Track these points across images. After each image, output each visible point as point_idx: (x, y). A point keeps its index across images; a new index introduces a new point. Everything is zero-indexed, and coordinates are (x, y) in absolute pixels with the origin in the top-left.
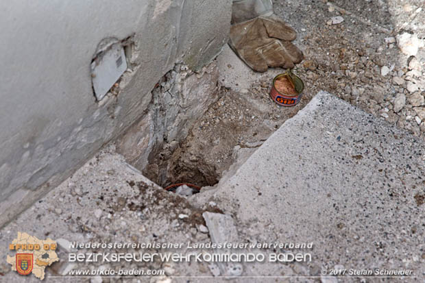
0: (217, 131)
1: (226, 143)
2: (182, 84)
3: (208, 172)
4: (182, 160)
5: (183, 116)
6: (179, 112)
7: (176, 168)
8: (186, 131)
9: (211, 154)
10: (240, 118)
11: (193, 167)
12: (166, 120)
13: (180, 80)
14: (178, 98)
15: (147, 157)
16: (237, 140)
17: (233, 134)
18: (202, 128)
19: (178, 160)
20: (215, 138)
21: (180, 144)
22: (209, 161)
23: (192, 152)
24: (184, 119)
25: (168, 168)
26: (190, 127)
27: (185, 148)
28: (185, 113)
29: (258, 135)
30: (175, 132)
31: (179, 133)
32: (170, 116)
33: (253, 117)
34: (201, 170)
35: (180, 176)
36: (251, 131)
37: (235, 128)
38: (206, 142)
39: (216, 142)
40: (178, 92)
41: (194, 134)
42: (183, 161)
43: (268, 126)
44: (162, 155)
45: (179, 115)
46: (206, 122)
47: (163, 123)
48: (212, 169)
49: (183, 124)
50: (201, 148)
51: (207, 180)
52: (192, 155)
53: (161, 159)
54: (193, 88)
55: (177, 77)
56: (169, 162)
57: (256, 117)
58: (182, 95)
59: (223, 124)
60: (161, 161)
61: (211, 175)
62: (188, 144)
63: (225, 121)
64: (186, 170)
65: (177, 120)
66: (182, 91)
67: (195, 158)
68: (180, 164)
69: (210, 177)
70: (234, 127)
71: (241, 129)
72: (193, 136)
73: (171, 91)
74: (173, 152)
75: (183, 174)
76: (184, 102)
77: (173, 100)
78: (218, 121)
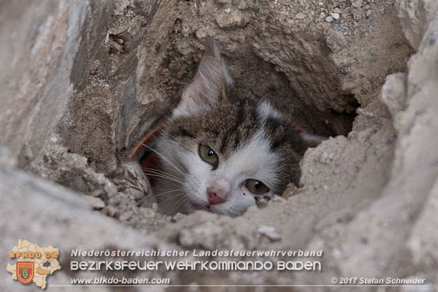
3: (300, 60)
4: (186, 30)
7: (166, 63)
15: (67, 75)
19: (173, 34)
25: (140, 70)
34: (266, 55)
42: (194, 35)
48: (310, 48)
51: (295, 85)
52: (222, 5)
53: (112, 50)
56: (141, 52)
60: (115, 58)
68: (184, 47)
69: (308, 78)
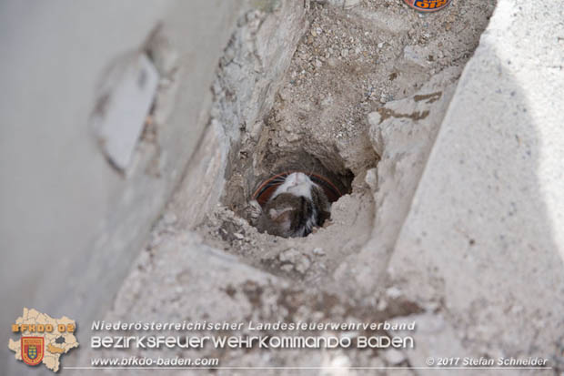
0: (322, 82)
1: (343, 100)
2: (254, 41)
5: (263, 82)
6: (257, 81)
8: (270, 100)
9: (323, 124)
10: (358, 50)
11: (295, 149)
12: (239, 106)
13: (248, 36)
14: (251, 62)
16: (363, 92)
17: (352, 80)
18: (294, 83)
20: (322, 96)
21: (266, 123)
22: (321, 137)
23: (289, 128)
24: (265, 85)
25: (254, 162)
26: (275, 90)
27: (275, 125)
28: (265, 77)
29: (399, 78)
30: (257, 111)
31: (261, 109)
32: (244, 96)
33: (380, 45)
35: (275, 165)
36: (384, 72)
37: (353, 70)
38: (308, 106)
39: (325, 102)
40: (250, 54)
41: (284, 96)
43: (416, 61)
44: (242, 153)
45: (258, 84)
46: (299, 71)
47: (235, 113)
49: (264, 94)
50: (303, 117)
52: (289, 132)
54: (272, 36)
55: (244, 34)
57: (387, 44)
58: (258, 57)
59: (330, 67)
61: (330, 158)
62: (278, 117)
63: (332, 62)
64: (284, 156)
65: (254, 93)
66: (255, 52)
67: (296, 137)
70: (350, 69)
71: (364, 71)
72: (282, 100)
73: (238, 60)
74: (257, 142)
75: (281, 162)
76: (261, 64)
77: (243, 70)
78: (319, 64)
